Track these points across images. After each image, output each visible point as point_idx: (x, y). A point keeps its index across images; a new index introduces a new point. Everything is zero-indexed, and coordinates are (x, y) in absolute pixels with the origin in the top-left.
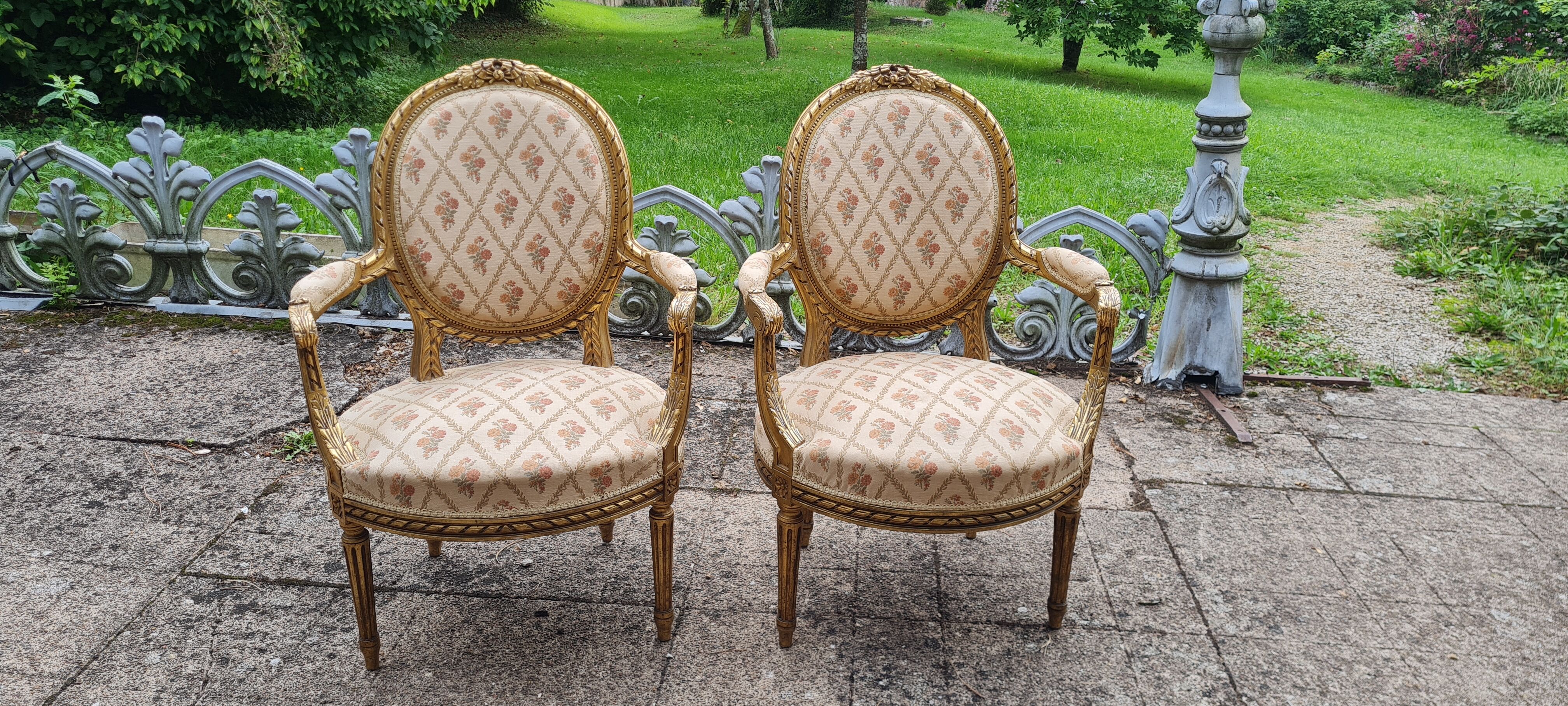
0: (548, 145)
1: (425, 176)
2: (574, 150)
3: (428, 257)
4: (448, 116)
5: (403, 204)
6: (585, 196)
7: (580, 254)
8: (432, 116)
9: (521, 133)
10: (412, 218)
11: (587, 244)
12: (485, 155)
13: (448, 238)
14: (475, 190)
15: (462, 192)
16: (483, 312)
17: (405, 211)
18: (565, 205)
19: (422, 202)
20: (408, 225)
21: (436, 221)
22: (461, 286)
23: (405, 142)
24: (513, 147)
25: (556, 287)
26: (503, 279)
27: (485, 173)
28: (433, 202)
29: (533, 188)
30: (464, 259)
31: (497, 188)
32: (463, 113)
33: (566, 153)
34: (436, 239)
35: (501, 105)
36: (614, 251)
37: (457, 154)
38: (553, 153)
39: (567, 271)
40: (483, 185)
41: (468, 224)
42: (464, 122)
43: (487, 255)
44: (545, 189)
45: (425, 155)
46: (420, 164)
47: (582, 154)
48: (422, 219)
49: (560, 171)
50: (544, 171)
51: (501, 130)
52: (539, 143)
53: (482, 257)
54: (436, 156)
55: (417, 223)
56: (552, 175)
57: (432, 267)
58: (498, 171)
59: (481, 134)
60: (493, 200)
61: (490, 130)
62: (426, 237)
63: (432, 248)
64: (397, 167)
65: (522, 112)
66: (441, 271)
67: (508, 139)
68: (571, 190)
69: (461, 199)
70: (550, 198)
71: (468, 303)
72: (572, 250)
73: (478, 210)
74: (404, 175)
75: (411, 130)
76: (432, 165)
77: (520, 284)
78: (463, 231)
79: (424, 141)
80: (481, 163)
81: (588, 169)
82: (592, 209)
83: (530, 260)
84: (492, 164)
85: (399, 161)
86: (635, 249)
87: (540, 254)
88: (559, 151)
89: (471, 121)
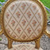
0: (32, 12)
1: (9, 17)
2: (37, 13)
3: (10, 31)
4: (14, 6)
5: (5, 22)
6: (39, 22)
7: (36, 32)
8: (11, 6)
9: (27, 9)
10: (7, 25)
11: (38, 30)
12: (20, 13)
13: (13, 28)
14: (18, 20)
15: (16, 20)
16: (19, 39)
17: (6, 24)
18: (35, 23)
19: (9, 22)
20: (6, 26)
21: (11, 25)
22: (15, 35)
23: (6, 10)
24: (26, 12)
25: (31, 36)
26: (23, 34)
27: (20, 17)
28: (11, 22)
29: (29, 20)
30: (16, 31)
31: (22, 19)
32: (17, 5)
33: (36, 14)
34: (11, 28)
35: (24, 4)
36: (43, 31)
37: (15, 13)
38: (33, 14)
39: (34, 34)
40: (20, 19)
41: (17, 26)
42: (17, 7)
43: (20, 31)
44: (31, 20)
45: (9, 13)
46: (8, 15)
47: (39, 14)
48: (9, 25)
49: (34, 17)
50: (31, 17)
51: (24, 9)
52: (31, 11)
53: (19, 31)
54: (11, 14)
55: (8, 26)
56: (33, 18)
57: (11, 33)
58: (23, 16)
59: (20, 9)
60: (21, 21)
61: (21, 9)
62: (9, 28)
63: (10, 30)
64: (4, 15)
65: (28, 5)
66: (12, 33)
67: (25, 10)
68: (36, 21)
69: (16, 21)
70: (32, 22)
71: (17, 38)
72: (35, 31)
73: (19, 23)
74: (6, 17)
75: (7, 8)
76: (11, 15)
77: (25, 35)
78: (16, 27)
79: (9, 11)
80: (20, 15)
81: (40, 17)
82: (40, 24)
83: (27, 32)
84: (22, 15)
85: (5, 14)
86: (47, 32)
87: (29, 31)
88: (34, 13)
89: (18, 7)
